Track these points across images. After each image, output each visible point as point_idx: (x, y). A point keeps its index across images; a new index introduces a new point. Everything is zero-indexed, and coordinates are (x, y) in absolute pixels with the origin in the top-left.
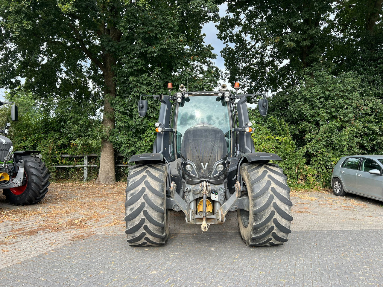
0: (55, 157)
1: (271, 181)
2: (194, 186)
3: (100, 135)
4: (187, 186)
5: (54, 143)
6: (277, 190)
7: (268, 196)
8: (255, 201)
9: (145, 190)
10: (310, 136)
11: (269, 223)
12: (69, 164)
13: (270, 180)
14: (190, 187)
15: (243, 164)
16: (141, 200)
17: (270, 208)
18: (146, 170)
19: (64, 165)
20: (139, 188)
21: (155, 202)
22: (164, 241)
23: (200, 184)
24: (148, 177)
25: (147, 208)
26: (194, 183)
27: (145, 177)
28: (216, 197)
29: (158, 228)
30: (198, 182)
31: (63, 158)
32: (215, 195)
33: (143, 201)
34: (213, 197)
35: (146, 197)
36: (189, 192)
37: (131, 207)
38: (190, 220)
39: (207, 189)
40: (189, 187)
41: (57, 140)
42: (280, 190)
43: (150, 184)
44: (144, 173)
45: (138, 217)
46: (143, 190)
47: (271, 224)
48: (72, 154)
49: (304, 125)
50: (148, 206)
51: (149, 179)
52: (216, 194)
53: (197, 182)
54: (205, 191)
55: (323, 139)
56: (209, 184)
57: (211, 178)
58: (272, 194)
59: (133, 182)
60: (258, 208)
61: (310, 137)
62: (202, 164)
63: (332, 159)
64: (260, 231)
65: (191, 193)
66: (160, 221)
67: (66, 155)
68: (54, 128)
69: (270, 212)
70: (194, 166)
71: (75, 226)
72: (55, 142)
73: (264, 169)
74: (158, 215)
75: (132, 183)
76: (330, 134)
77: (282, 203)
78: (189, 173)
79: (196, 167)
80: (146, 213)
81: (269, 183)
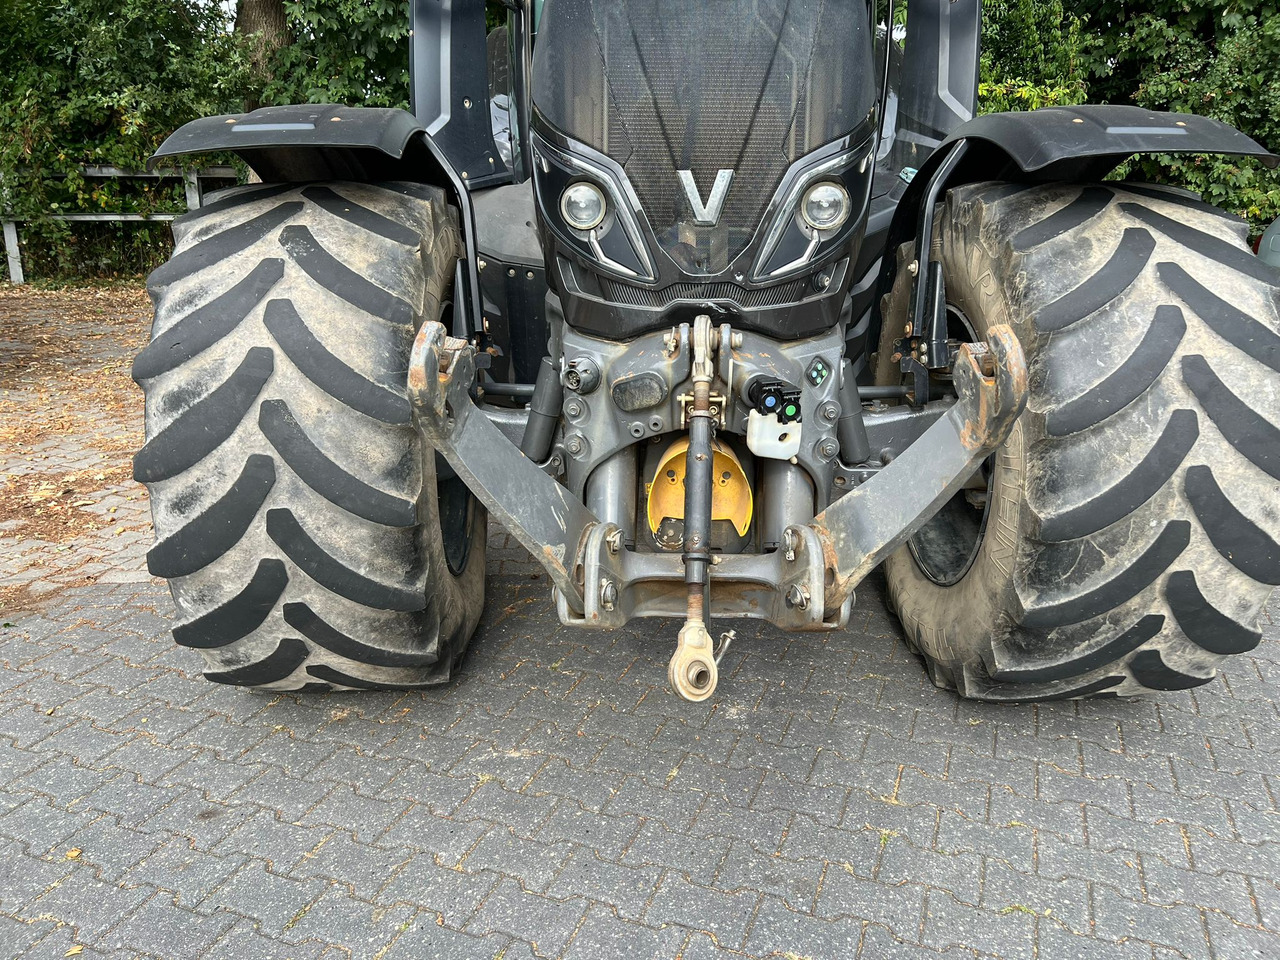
0: (60, 179)
1: (1187, 313)
2: (621, 349)
3: (223, 74)
4: (573, 342)
5: (40, 113)
6: (1222, 376)
7: (1155, 421)
8: (1056, 455)
9: (270, 368)
10: (1168, 85)
11: (1134, 602)
12: (125, 210)
13: (1176, 302)
14: (591, 355)
15: (959, 193)
16: (247, 441)
17: (1162, 507)
18: (291, 222)
19: (105, 212)
20: (228, 354)
21: (348, 456)
22: (441, 673)
23: (668, 337)
24: (294, 272)
25: (288, 494)
26: (627, 328)
27: (270, 272)
28: (782, 437)
29: (386, 615)
30: (653, 320)
31: (91, 182)
32: (783, 419)
33: (262, 445)
34: (765, 435)
35: (276, 420)
36: (589, 389)
37: (177, 486)
38: (591, 606)
39: (718, 377)
40: (588, 355)
41: (55, 102)
42: (1245, 377)
43: (310, 323)
44: (271, 245)
45: (233, 555)
46: (258, 366)
47: (1145, 606)
48: (126, 167)
49: (1144, 32)
50: (301, 483)
51: (299, 288)
52: (791, 410)
53: (642, 322)
54: (702, 388)
55: (1226, 99)
56: (738, 338)
57: (749, 292)
58: (1189, 403)
59: (189, 310)
60: (1074, 501)
61: (1163, 89)
62: (686, 177)
63: (1249, 194)
64: (1058, 642)
65: (601, 402)
66: (390, 574)
67: (105, 170)
68: (33, 46)
69: (1154, 529)
70: (628, 198)
71: (23, 521)
72: (45, 108)
73: (1127, 222)
74: (376, 540)
75: (178, 317)
76: (1260, 77)
77: (1252, 472)
78: (587, 247)
79: (637, 205)
80: (284, 528)
81: (1169, 326)
